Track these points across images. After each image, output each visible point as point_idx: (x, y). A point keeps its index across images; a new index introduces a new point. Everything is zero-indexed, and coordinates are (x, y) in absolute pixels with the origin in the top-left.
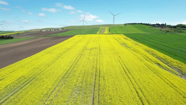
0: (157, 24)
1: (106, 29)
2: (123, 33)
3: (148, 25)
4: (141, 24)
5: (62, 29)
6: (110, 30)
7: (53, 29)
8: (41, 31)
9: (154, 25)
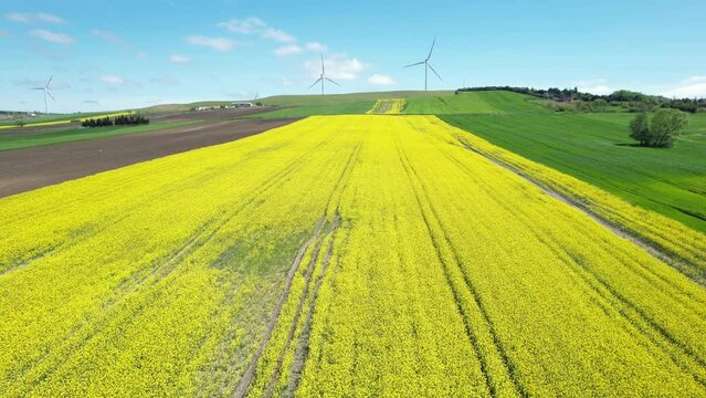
0: (550, 90)
1: (395, 106)
2: (439, 112)
3: (525, 91)
4: (507, 89)
5: (258, 104)
6: (405, 106)
7: (228, 103)
8: (193, 109)
9: (542, 92)
